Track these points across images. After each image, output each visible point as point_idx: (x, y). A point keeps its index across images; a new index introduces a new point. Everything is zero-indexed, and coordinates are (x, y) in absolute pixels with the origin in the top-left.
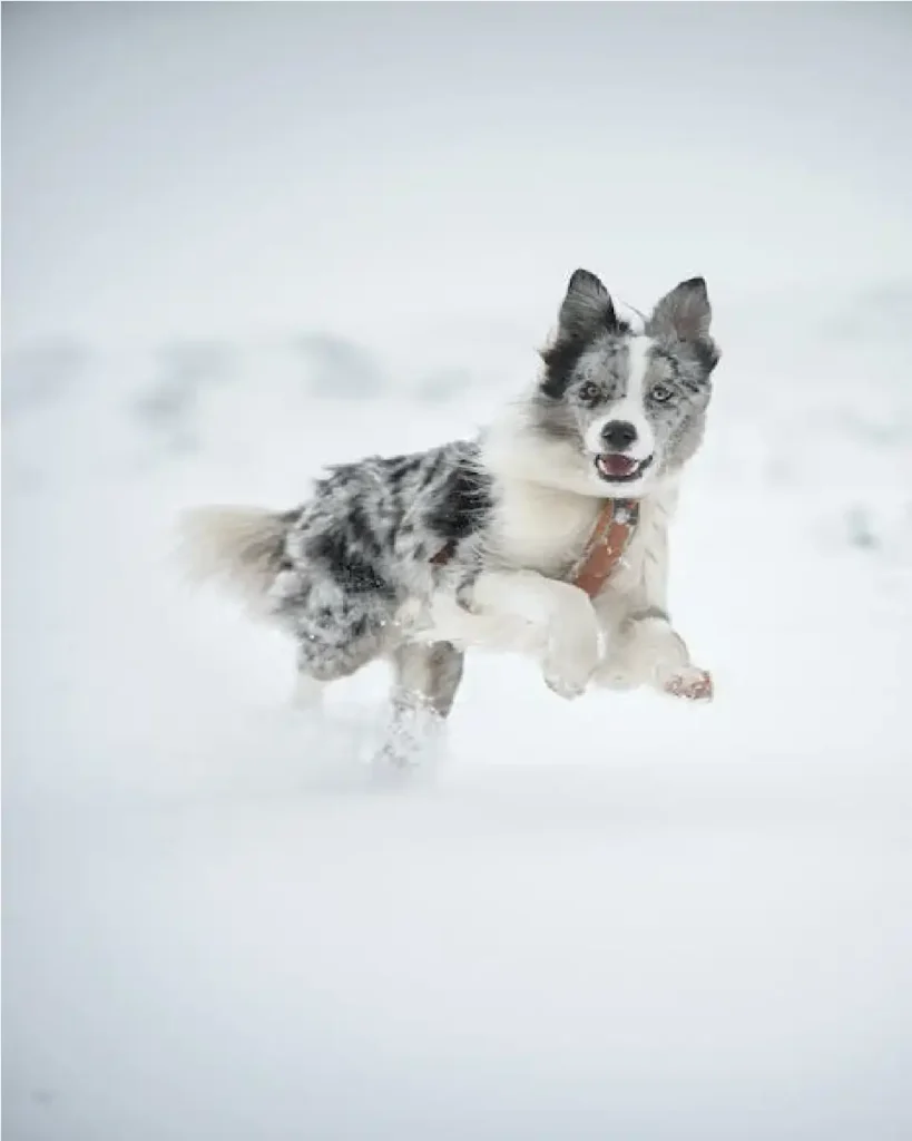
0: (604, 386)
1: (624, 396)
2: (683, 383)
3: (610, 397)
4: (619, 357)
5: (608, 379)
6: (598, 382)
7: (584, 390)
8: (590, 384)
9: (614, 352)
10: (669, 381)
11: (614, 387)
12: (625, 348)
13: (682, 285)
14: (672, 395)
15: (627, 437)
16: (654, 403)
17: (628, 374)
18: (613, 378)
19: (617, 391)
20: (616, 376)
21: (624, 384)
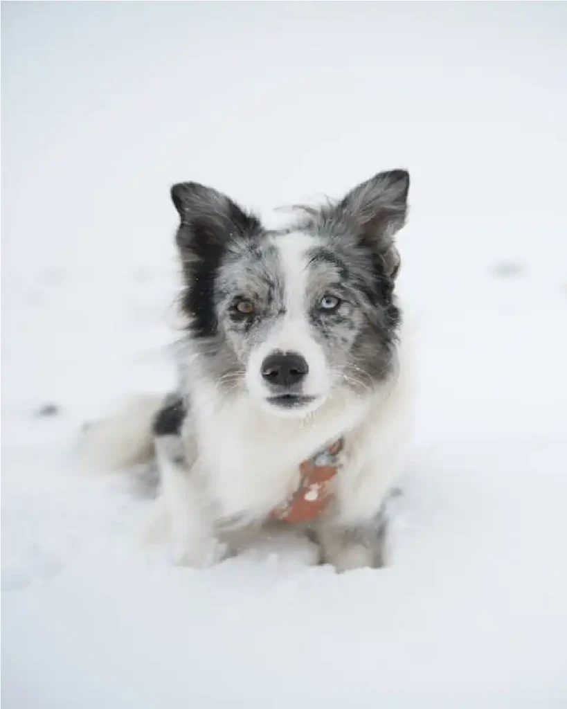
0: (256, 296)
1: (282, 311)
2: (355, 285)
3: (266, 314)
4: (267, 262)
5: (260, 288)
6: (249, 295)
7: (235, 308)
8: (240, 298)
9: (259, 256)
10: (338, 286)
11: (270, 299)
12: (272, 249)
13: (382, 176)
14: (340, 302)
15: (294, 372)
16: (323, 318)
17: (283, 283)
18: (267, 287)
19: (273, 304)
20: (272, 285)
21: (281, 295)
